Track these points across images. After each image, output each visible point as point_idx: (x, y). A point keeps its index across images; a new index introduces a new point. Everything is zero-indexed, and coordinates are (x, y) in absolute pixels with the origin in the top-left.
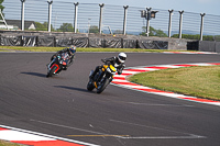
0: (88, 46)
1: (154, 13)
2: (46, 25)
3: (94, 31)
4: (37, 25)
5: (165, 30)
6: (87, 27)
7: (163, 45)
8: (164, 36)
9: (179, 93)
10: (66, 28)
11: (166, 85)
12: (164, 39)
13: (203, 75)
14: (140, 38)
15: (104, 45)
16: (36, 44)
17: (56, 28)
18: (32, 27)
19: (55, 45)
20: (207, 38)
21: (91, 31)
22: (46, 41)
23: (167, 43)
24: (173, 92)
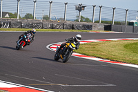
0: (42, 28)
1: (84, 7)
2: (16, 15)
3: (46, 18)
4: (10, 14)
5: (90, 18)
6: (42, 16)
7: (89, 27)
8: (90, 21)
9: (99, 57)
10: (29, 16)
11: (91, 52)
12: (90, 24)
13: (114, 46)
14: (75, 23)
15: (52, 27)
16: (10, 27)
17: (22, 16)
18: (7, 15)
19: (21, 27)
20: (117, 23)
21: (44, 18)
22: (16, 25)
23: (91, 26)
24: (95, 57)
